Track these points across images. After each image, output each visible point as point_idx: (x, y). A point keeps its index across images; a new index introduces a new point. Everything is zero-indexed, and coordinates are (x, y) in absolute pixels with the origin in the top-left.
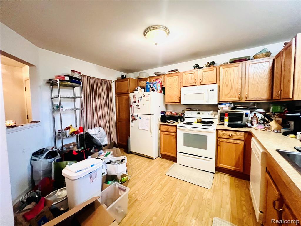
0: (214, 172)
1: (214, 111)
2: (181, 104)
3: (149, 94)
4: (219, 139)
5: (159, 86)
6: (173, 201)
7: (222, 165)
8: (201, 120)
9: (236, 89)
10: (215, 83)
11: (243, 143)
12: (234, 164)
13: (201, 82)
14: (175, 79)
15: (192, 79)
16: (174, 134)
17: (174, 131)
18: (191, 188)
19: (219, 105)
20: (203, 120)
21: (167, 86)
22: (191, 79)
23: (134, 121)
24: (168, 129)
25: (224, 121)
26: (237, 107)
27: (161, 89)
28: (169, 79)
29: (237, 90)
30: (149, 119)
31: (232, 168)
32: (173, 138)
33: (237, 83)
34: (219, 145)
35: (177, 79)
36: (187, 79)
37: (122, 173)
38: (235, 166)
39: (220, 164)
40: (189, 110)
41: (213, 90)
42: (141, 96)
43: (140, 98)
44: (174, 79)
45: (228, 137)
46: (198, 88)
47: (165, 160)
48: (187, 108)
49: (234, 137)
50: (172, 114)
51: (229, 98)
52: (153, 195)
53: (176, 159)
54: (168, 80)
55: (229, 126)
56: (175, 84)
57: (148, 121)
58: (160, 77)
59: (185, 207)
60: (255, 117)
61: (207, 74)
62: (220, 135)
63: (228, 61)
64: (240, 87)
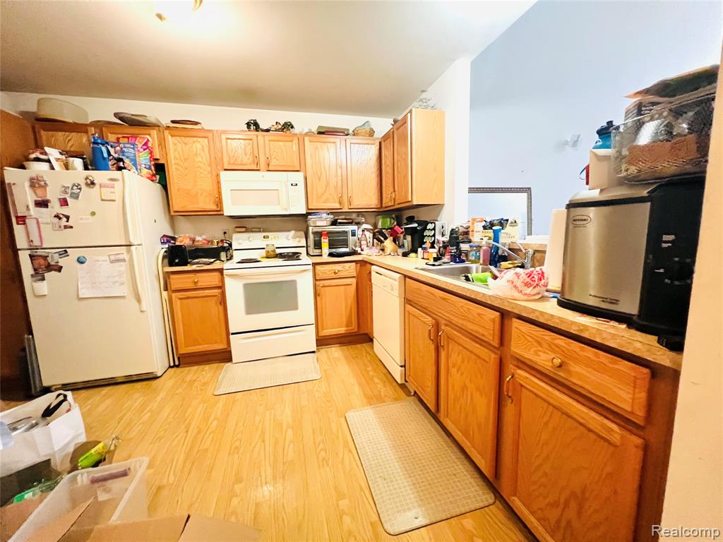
0: (315, 350)
1: (296, 230)
2: (225, 214)
3: (112, 180)
4: (318, 283)
5: (143, 158)
6: (263, 433)
7: (327, 331)
8: (274, 251)
9: (334, 187)
10: (298, 171)
11: (354, 281)
12: (345, 323)
13: (268, 165)
14: (199, 146)
15: (245, 154)
16: (216, 292)
17: (216, 282)
18: (287, 393)
19: (309, 217)
20: (278, 251)
21: (173, 162)
22: (243, 152)
23: (47, 275)
24: (196, 283)
25: (321, 248)
26: (339, 221)
27: (153, 168)
28: (176, 142)
29: (336, 187)
30: (124, 260)
31: (342, 330)
32: (213, 301)
33: (336, 176)
34: (319, 295)
35: (203, 146)
36: (234, 151)
37: (73, 443)
38: (347, 326)
39: (323, 329)
40: (243, 230)
41: (296, 185)
42: (76, 182)
43: (69, 191)
44: (194, 146)
45: (333, 275)
46: (263, 176)
47: (195, 368)
48: (236, 227)
49: (342, 274)
50: (196, 243)
51: (324, 203)
52: (206, 450)
53: (230, 352)
54: (175, 144)
55: (331, 255)
56: (199, 159)
57: (122, 267)
58: (147, 132)
59: (292, 428)
60: (364, 236)
61: (281, 148)
62: (319, 275)
63: (315, 129)
64: (340, 184)
